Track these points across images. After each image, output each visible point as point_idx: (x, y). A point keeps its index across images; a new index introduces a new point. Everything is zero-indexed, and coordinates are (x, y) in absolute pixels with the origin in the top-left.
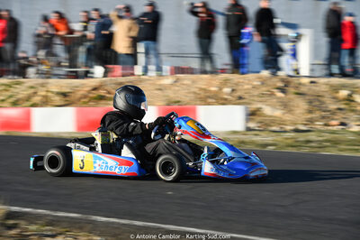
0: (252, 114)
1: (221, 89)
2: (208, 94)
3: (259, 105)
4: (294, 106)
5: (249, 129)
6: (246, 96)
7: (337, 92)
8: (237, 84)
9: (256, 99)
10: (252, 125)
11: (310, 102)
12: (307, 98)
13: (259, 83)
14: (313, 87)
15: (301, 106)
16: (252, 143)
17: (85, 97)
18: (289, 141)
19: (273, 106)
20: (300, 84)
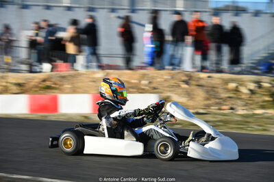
1: (140, 81)
2: (130, 85)
3: (169, 94)
4: (194, 95)
6: (159, 87)
7: (227, 85)
8: (153, 78)
9: (167, 89)
11: (207, 92)
12: (205, 88)
13: (169, 77)
14: (210, 81)
15: (200, 94)
17: (36, 87)
19: (179, 95)
20: (200, 78)
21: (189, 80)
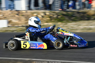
0: (9, 22)
3: (11, 19)
4: (21, 19)
5: (8, 27)
6: (7, 17)
7: (33, 14)
9: (10, 17)
10: (9, 25)
11: (26, 18)
12: (25, 16)
13: (11, 13)
14: (26, 13)
15: (23, 19)
16: (10, 31)
18: (20, 29)
20: (23, 13)
21: (19, 13)
